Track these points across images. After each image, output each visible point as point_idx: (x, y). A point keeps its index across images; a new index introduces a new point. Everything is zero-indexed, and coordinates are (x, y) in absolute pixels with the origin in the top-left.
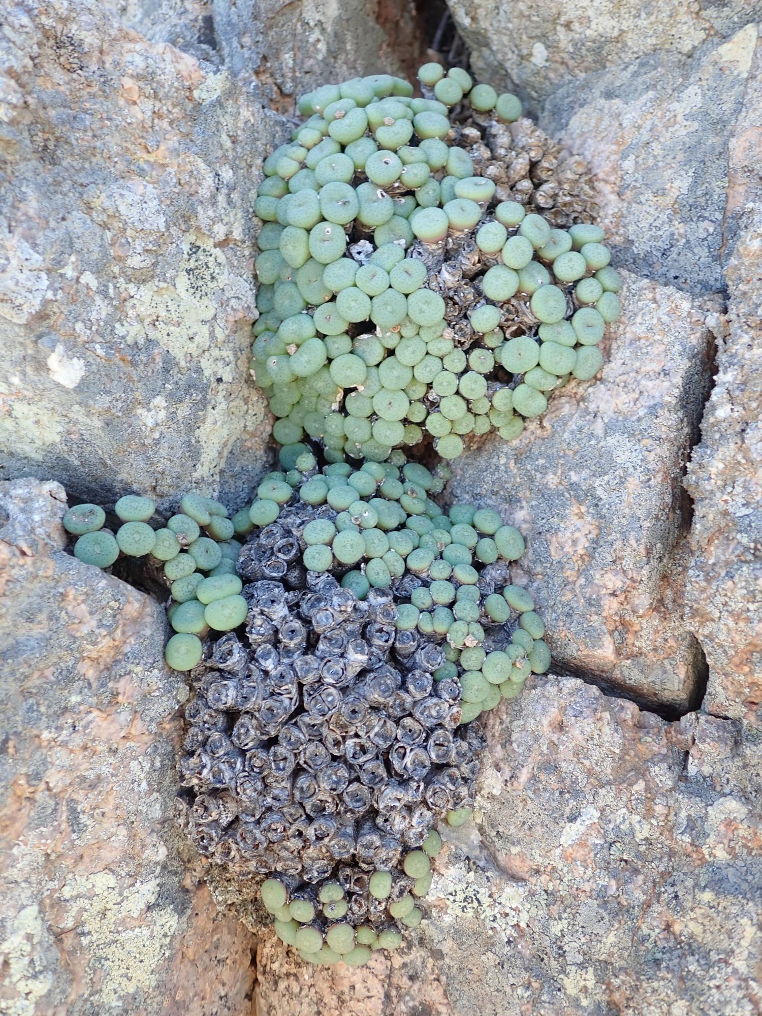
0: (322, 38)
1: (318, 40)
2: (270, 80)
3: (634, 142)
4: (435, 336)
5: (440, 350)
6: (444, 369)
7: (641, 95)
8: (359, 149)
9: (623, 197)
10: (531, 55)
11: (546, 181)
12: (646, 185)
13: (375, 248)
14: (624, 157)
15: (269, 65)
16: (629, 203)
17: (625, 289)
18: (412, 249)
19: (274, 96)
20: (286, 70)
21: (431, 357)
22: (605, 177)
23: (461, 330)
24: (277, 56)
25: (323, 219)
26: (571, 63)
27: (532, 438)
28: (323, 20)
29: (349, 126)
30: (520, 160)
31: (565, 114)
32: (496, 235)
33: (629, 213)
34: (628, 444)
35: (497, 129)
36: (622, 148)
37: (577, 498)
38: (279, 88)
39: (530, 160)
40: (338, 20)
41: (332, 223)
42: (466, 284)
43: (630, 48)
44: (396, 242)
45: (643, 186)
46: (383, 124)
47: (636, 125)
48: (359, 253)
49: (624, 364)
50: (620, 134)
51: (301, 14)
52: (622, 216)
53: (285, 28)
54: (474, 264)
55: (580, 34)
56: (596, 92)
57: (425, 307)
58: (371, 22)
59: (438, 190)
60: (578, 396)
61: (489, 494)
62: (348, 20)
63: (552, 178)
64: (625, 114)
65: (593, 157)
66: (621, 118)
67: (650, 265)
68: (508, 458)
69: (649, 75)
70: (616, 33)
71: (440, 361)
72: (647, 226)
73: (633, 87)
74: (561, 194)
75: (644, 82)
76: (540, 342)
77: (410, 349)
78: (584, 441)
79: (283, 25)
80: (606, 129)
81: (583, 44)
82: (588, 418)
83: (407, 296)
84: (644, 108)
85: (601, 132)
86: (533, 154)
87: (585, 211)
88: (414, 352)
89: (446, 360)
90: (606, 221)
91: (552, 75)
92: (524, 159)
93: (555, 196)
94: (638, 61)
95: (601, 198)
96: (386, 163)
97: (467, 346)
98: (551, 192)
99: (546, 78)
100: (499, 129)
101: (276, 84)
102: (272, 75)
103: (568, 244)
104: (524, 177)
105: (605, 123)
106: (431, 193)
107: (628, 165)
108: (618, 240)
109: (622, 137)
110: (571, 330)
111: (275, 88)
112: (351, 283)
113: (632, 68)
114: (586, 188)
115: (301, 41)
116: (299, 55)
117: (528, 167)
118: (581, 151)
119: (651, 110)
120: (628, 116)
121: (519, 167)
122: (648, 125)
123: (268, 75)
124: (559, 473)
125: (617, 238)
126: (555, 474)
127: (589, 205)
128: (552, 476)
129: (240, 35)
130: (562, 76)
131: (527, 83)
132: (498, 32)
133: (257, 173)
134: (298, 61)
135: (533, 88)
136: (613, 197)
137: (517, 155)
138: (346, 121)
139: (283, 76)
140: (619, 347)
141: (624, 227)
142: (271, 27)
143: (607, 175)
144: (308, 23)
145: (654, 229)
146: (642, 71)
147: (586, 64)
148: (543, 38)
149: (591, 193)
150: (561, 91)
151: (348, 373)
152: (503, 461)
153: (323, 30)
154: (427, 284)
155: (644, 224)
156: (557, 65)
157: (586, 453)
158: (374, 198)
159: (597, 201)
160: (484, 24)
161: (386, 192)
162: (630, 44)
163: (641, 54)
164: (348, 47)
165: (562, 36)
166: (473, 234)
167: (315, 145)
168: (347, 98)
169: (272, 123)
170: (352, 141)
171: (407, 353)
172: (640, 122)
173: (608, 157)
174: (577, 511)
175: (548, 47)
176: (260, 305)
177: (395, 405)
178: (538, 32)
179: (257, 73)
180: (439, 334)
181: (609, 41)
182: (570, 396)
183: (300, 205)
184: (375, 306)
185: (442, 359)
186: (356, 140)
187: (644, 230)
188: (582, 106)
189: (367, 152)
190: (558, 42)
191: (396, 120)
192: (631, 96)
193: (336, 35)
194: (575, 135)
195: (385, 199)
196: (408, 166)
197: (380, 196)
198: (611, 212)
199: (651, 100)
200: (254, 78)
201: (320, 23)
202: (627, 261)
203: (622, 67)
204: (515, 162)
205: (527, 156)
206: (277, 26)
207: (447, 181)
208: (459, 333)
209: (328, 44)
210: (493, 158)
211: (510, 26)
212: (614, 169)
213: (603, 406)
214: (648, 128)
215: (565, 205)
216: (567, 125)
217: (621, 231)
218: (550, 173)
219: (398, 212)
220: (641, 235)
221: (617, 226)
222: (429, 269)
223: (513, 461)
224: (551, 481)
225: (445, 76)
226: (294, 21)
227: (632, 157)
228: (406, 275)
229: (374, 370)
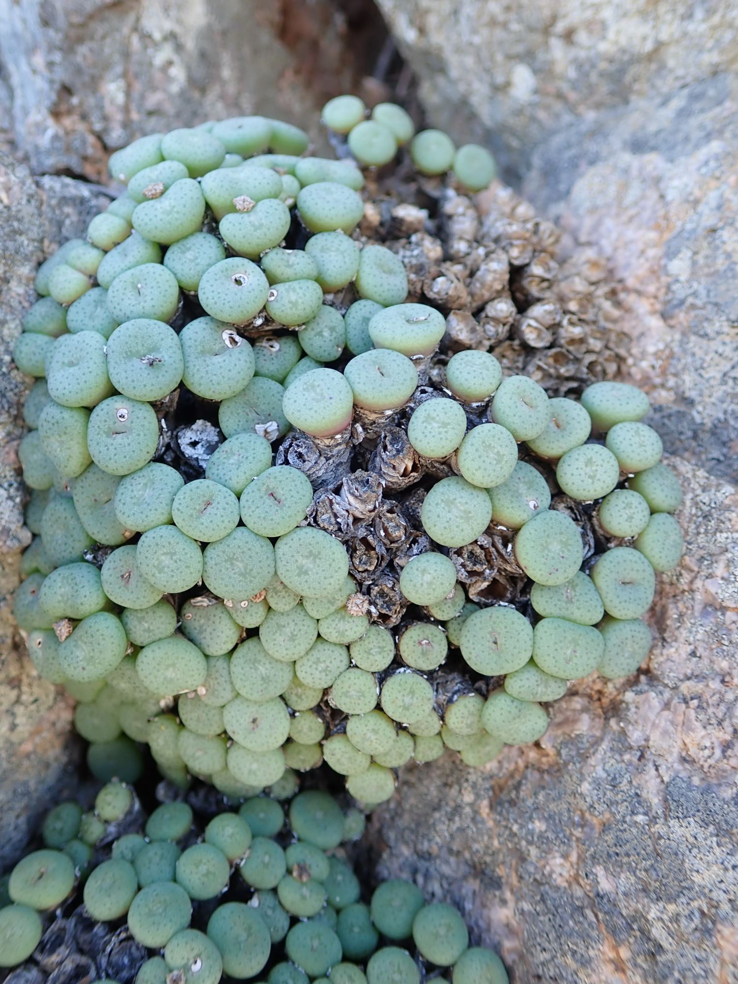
0: (175, 58)
1: (170, 63)
2: (81, 127)
3: (689, 226)
4: (333, 609)
5: (342, 634)
6: (352, 666)
7: (697, 147)
8: (189, 255)
9: (672, 322)
10: (508, 84)
11: (539, 300)
12: (716, 304)
13: (223, 438)
14: (671, 254)
15: (75, 100)
16: (684, 334)
17: (688, 503)
18: (286, 444)
19: (90, 151)
20: (109, 109)
21: (326, 646)
22: (638, 286)
23: (382, 594)
24: (94, 84)
25: (113, 392)
26: (573, 96)
27: (521, 764)
28: (178, 29)
29: (169, 213)
30: (494, 266)
31: (564, 176)
32: (445, 425)
33: (685, 351)
34: (717, 850)
35: (454, 204)
36: (667, 236)
37: (614, 931)
38: (99, 137)
39: (511, 265)
40: (206, 33)
41: (129, 399)
42: (391, 511)
43: (671, 71)
44: (260, 428)
45: (709, 307)
46: (233, 209)
47: (691, 198)
48: (194, 444)
49: (693, 654)
50: (662, 212)
51: (138, 20)
52: (672, 356)
53: (108, 41)
54: (405, 474)
55: (589, 48)
56: (616, 142)
57: (307, 563)
58: (266, 37)
59: (340, 329)
60: (605, 701)
61: (444, 853)
62: (224, 33)
63: (547, 294)
64: (671, 179)
65: (615, 249)
66: (662, 185)
67: (724, 444)
68: (478, 796)
69: (711, 114)
70: (649, 46)
71: (344, 652)
72: (719, 376)
73: (680, 136)
74: (565, 322)
75: (701, 127)
76: (535, 618)
77: (287, 630)
78: (622, 808)
79: (103, 38)
80: (636, 203)
81: (593, 66)
82: (627, 757)
83: (274, 541)
84: (704, 170)
85: (626, 208)
86: (515, 252)
87: (607, 347)
88: (293, 638)
89: (354, 651)
90: (644, 364)
91: (542, 115)
92: (499, 261)
93: (554, 328)
94: (686, 92)
95: (634, 323)
96: (238, 282)
97: (395, 620)
98: (549, 320)
99: (533, 119)
100: (457, 206)
101: (93, 132)
102: (84, 117)
103: (584, 428)
104: (499, 294)
105: (633, 193)
106: (326, 334)
107: (679, 266)
108: (664, 396)
109: (666, 218)
110: (593, 594)
111: (91, 139)
112: (164, 518)
113: (677, 103)
114: (607, 305)
115: (140, 64)
116: (138, 87)
117: (507, 277)
118: (594, 238)
119: (717, 174)
120: (676, 183)
121: (489, 278)
122: (712, 198)
123: (75, 117)
124: (574, 857)
125: (664, 393)
126: (565, 856)
127: (613, 337)
128: (559, 860)
129: (30, 51)
130: (557, 116)
131: (504, 128)
132: (459, 50)
133: (21, 290)
134: (135, 95)
135: (513, 132)
136: (655, 323)
137: (487, 255)
138: (165, 203)
139: (105, 118)
140: (681, 615)
141: (676, 375)
142: (80, 40)
143: (642, 282)
144: (150, 37)
145: (731, 382)
146: (697, 106)
147: (596, 98)
148: (528, 57)
149: (616, 313)
150: (557, 140)
151: (170, 673)
152: (468, 797)
153: (179, 48)
154: (313, 521)
155: (714, 373)
156: (550, 100)
157: (627, 836)
158: (217, 347)
159: (626, 327)
160: (437, 38)
161: (240, 334)
162: (671, 63)
163: (689, 79)
164: (226, 73)
165: (558, 51)
166: (403, 416)
167: (116, 244)
168: (172, 159)
169: (54, 202)
170: (178, 241)
171: (280, 638)
172: (697, 193)
173: (643, 252)
174: (611, 955)
175: (536, 72)
176: (29, 521)
177: (263, 723)
178: (520, 49)
179: (56, 114)
180: (339, 604)
181: (636, 59)
182: (590, 697)
183: (71, 364)
184: (211, 563)
185: (348, 647)
186: (185, 237)
187: (712, 382)
188: (592, 163)
189: (203, 261)
190: (552, 63)
191: (257, 201)
192: (679, 148)
193: (203, 55)
194: (582, 211)
195: (237, 350)
196: (280, 287)
197: (228, 342)
198: (651, 349)
199: (717, 158)
200: (50, 122)
201: (171, 37)
202: (681, 433)
203: (658, 100)
204: (483, 267)
205: (504, 257)
206: (92, 38)
207: (359, 309)
208: (379, 602)
209: (189, 69)
210: (448, 257)
211: (477, 40)
212: (653, 272)
213: (656, 739)
214: (713, 203)
215: (572, 341)
216: (568, 192)
217: (671, 382)
218: (545, 284)
219: (264, 370)
220: (706, 392)
221: (664, 373)
222: (317, 485)
223: (484, 804)
224: (558, 870)
225: (368, 117)
226: (126, 30)
227: (686, 254)
228: (270, 501)
229: (221, 664)
